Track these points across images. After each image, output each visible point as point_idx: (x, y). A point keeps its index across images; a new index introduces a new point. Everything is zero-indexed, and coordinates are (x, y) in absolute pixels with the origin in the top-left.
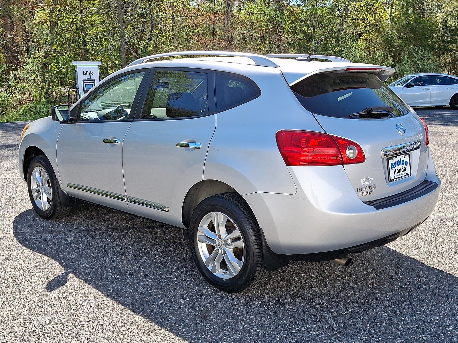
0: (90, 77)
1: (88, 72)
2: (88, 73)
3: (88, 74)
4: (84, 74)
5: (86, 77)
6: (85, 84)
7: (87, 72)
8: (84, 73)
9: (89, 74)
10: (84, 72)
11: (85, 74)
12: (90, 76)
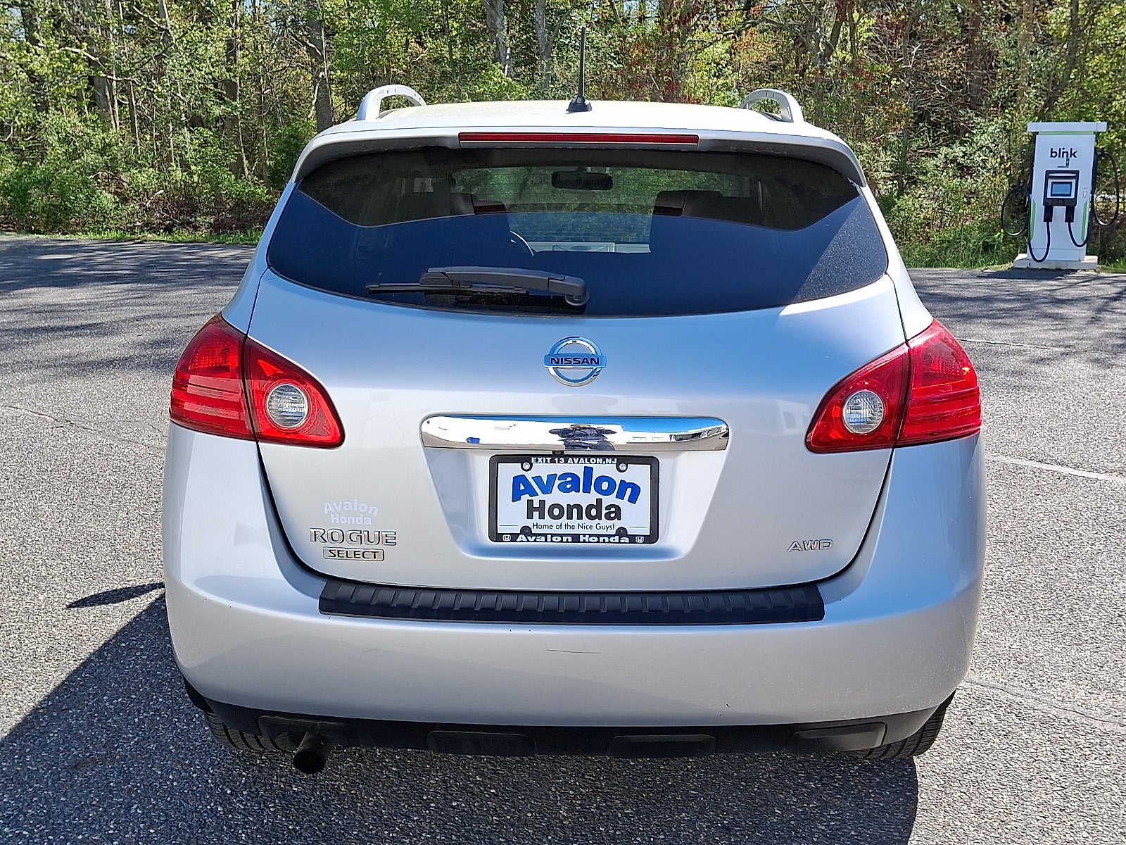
0: (1068, 165)
1: (1065, 151)
2: (1063, 153)
3: (1063, 156)
4: (1052, 156)
5: (1057, 164)
6: (1050, 181)
7: (1062, 151)
8: (1052, 152)
9: (1065, 154)
10: (1052, 149)
11: (1054, 154)
12: (1068, 160)
